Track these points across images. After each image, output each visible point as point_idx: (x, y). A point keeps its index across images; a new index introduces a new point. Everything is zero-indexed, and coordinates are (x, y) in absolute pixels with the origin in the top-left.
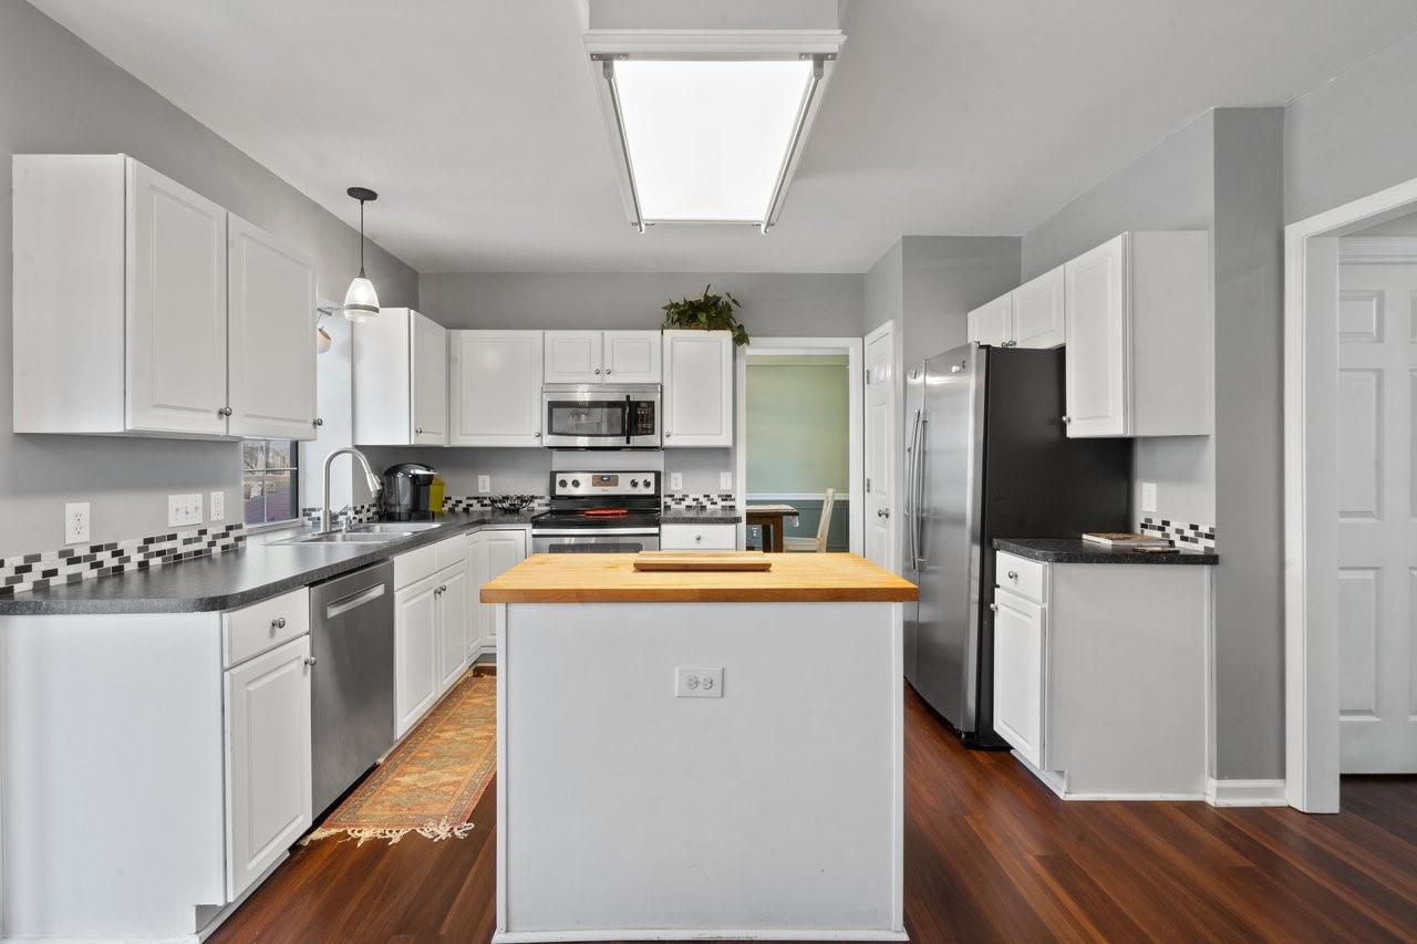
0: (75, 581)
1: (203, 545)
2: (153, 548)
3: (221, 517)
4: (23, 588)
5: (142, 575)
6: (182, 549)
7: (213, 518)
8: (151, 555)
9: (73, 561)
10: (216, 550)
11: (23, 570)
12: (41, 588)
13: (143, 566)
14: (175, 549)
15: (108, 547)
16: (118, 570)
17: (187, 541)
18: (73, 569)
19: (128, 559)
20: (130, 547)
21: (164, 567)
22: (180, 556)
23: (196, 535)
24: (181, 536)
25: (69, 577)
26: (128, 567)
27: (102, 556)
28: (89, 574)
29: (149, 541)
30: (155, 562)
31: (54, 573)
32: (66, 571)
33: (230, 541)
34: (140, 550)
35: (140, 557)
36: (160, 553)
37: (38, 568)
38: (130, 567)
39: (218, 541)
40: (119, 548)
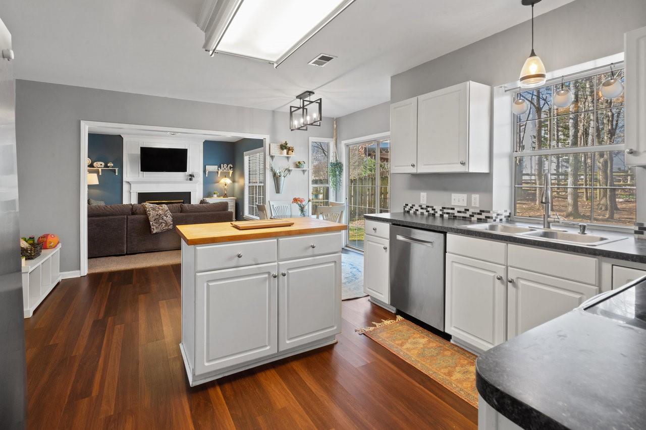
0: (422, 214)
1: (467, 215)
2: (445, 211)
3: (478, 205)
4: (412, 212)
5: (441, 219)
6: (457, 214)
7: (473, 205)
8: (445, 213)
9: (422, 208)
10: (474, 219)
11: (412, 207)
12: (415, 213)
13: (442, 216)
14: (454, 214)
15: (432, 207)
16: (434, 215)
17: (459, 212)
18: (422, 211)
19: (437, 212)
20: (438, 208)
21: (449, 219)
22: (456, 217)
23: (464, 210)
24: (457, 209)
25: (421, 212)
26: (436, 215)
27: (430, 209)
28: (426, 214)
29: (444, 208)
30: (446, 216)
31: (417, 210)
32: (420, 211)
33: (483, 216)
34: (441, 210)
35: (441, 213)
36: (447, 213)
37: (415, 208)
38: (437, 215)
39: (475, 215)
40: (434, 208)
